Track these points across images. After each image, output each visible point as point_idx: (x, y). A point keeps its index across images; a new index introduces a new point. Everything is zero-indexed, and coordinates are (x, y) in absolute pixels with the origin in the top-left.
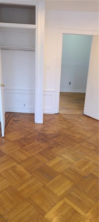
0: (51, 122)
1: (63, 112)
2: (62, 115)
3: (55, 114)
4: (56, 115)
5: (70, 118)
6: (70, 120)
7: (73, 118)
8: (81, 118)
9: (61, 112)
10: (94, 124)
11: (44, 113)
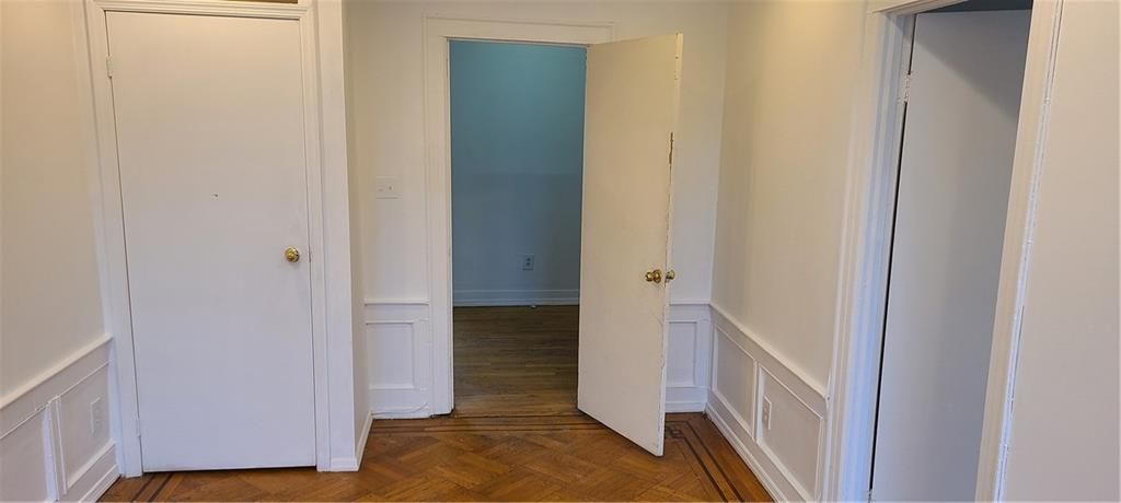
0: (402, 459)
1: (476, 405)
2: (470, 421)
3: (432, 418)
4: (438, 421)
5: (507, 434)
6: (505, 445)
7: (518, 434)
8: (566, 430)
9: (466, 407)
10: (623, 459)
11: (377, 417)
